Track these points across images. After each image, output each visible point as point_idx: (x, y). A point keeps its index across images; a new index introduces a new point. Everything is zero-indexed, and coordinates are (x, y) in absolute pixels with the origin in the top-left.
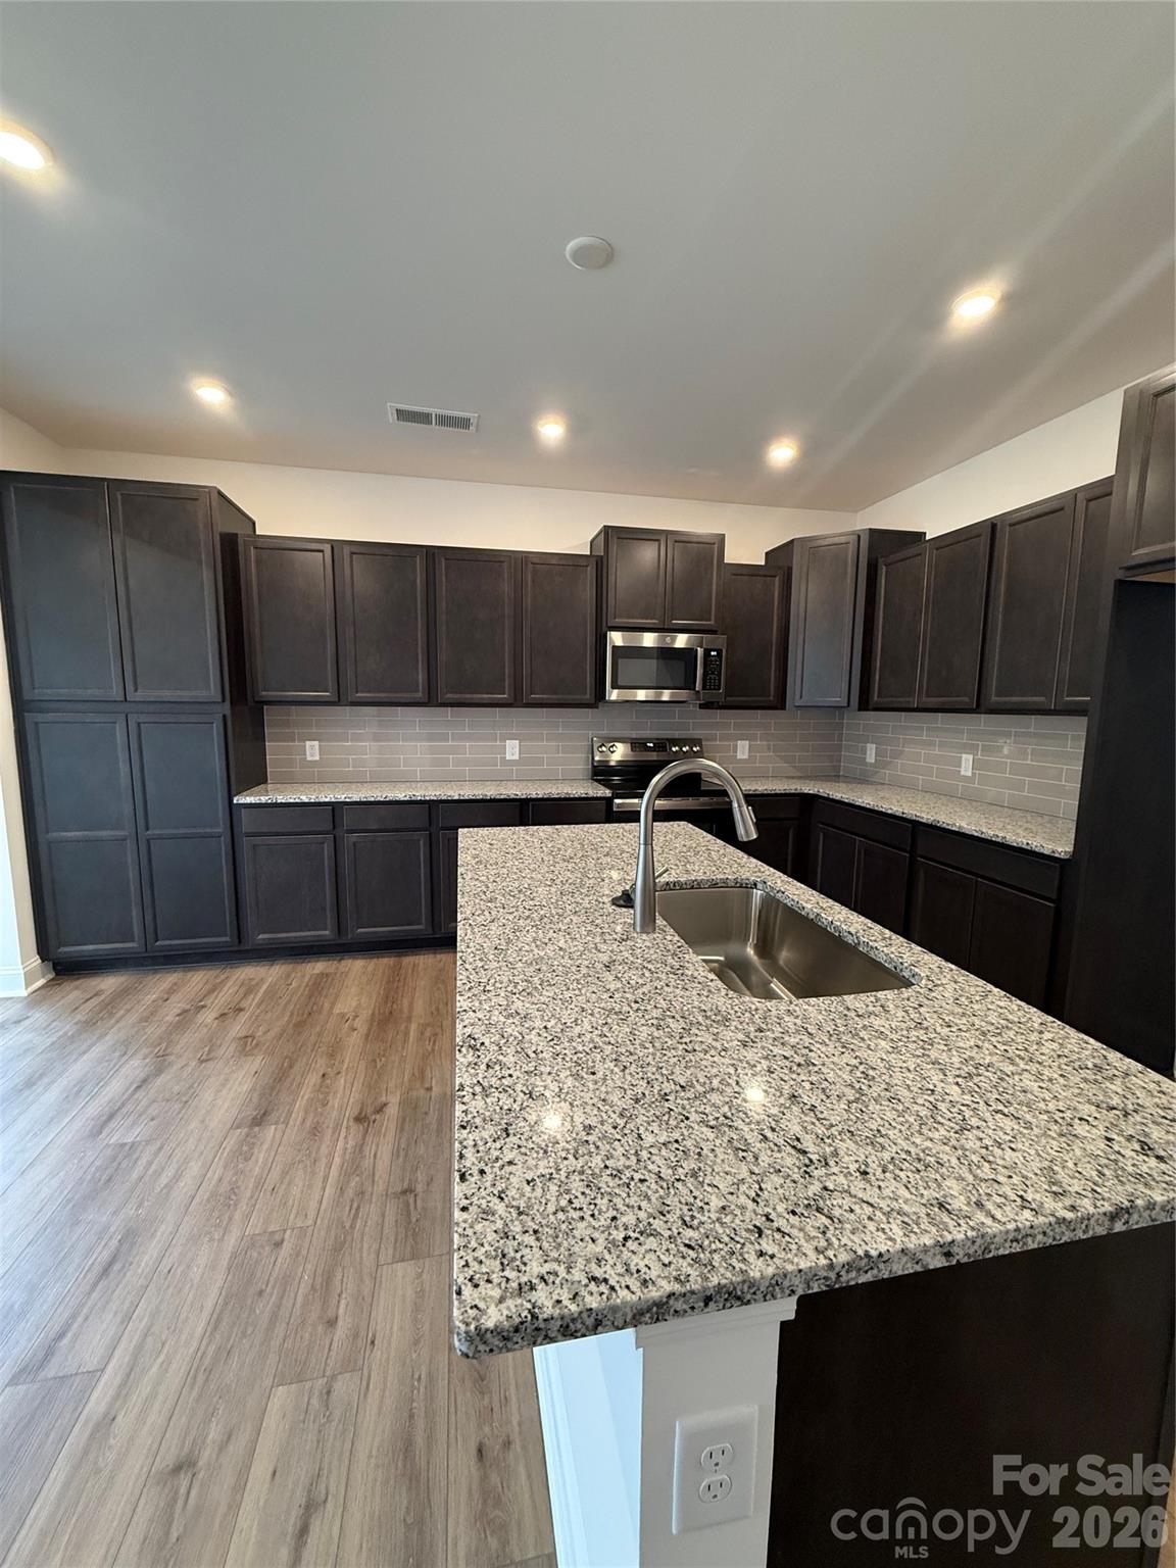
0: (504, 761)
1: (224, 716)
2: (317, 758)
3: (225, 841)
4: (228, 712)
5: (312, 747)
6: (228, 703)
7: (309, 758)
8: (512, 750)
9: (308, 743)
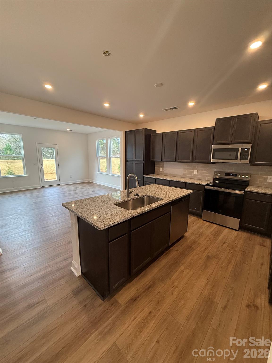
0: (194, 175)
1: (144, 163)
2: (161, 171)
3: (142, 182)
4: (144, 162)
5: (161, 169)
6: (144, 161)
7: (160, 170)
8: (196, 172)
9: (160, 168)
